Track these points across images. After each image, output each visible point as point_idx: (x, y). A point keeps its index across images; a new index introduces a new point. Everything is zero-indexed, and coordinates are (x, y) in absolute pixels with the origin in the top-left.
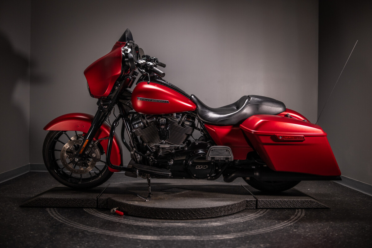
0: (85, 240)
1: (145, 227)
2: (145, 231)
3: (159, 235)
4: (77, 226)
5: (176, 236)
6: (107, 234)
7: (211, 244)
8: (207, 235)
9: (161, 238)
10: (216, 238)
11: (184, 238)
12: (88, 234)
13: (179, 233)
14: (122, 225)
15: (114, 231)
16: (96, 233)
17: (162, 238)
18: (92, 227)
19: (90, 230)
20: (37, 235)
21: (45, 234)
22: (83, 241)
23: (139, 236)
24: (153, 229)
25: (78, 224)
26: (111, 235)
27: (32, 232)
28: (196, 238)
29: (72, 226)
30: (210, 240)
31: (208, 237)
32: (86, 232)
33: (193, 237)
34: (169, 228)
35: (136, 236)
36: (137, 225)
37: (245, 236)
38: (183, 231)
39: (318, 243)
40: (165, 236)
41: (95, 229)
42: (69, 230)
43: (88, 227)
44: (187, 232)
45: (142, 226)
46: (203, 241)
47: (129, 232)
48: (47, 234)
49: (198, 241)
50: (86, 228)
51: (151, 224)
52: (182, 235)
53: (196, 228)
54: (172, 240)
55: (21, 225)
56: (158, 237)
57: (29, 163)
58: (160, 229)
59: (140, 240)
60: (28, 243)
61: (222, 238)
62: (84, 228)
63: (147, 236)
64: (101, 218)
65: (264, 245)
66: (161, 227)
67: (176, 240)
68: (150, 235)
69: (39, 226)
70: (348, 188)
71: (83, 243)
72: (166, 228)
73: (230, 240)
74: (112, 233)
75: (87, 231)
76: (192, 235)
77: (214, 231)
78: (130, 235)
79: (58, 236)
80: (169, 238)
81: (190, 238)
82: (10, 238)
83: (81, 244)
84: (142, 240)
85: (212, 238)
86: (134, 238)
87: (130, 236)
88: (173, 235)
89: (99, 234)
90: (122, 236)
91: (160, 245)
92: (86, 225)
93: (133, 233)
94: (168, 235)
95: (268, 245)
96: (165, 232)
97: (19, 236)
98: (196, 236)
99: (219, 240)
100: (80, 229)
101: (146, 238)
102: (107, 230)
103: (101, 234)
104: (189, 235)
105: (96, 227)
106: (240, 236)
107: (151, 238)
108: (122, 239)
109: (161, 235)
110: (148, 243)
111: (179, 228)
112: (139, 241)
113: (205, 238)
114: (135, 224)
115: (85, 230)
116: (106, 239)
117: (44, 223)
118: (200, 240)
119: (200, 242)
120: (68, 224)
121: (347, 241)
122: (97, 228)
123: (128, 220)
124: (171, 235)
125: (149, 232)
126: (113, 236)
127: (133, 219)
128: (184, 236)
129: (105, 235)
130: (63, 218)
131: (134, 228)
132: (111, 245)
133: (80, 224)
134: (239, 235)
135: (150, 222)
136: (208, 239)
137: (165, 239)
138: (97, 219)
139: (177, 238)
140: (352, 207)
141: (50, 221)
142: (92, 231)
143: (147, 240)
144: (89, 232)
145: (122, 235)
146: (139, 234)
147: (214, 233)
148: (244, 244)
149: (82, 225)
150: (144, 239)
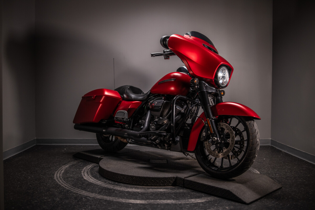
0: (88, 204)
1: (134, 192)
2: (135, 197)
3: (146, 200)
4: (80, 192)
5: (160, 200)
6: (105, 199)
7: (187, 206)
8: (183, 199)
9: (147, 202)
10: (191, 201)
11: (166, 202)
12: (90, 199)
13: (162, 198)
14: (116, 191)
15: (110, 196)
16: (96, 198)
17: (149, 202)
18: (92, 193)
19: (91, 195)
20: (50, 200)
21: (56, 199)
22: (87, 205)
23: (130, 200)
24: (141, 195)
25: (81, 190)
26: (108, 199)
27: (45, 198)
28: (175, 202)
29: (76, 192)
30: (186, 203)
31: (184, 201)
32: (88, 198)
33: (173, 201)
34: (153, 193)
35: (128, 200)
36: (128, 191)
37: (214, 200)
38: (165, 196)
39: (271, 205)
40: (150, 200)
41: (95, 195)
42: (74, 195)
43: (89, 193)
44: (168, 197)
45: (132, 192)
46: (180, 204)
47: (122, 197)
48: (58, 199)
49: (177, 204)
50: (88, 194)
51: (139, 190)
52: (164, 199)
53: (174, 193)
54: (156, 203)
55: (36, 192)
56: (145, 201)
57: (36, 138)
58: (146, 194)
59: (131, 203)
60: (44, 207)
61: (195, 202)
62: (86, 194)
63: (137, 201)
64: (99, 185)
65: (229, 208)
66: (147, 193)
67: (160, 203)
68: (139, 200)
69: (51, 193)
70: (296, 157)
71: (87, 207)
72: (151, 194)
73: (202, 203)
74: (108, 198)
75: (89, 196)
76: (172, 199)
77: (189, 196)
78: (123, 199)
79: (66, 201)
80: (154, 202)
81: (170, 202)
82: (29, 203)
83: (85, 208)
84: (133, 204)
85: (188, 202)
86: (126, 202)
87: (123, 201)
88: (157, 199)
89: (99, 199)
90: (117, 201)
91: (148, 208)
92: (87, 192)
93: (125, 198)
94: (153, 199)
95: (232, 207)
96: (150, 197)
97: (36, 201)
98: (175, 200)
99: (193, 203)
100: (83, 195)
101: (136, 202)
102: (104, 195)
103: (100, 199)
104: (170, 200)
105: (96, 192)
106: (210, 200)
107: (140, 202)
108: (117, 203)
109: (148, 199)
110: (138, 206)
111: (161, 194)
112: (131, 205)
113: (182, 201)
114: (126, 191)
115: (87, 195)
116: (104, 203)
117: (54, 190)
118: (178, 204)
119: (178, 205)
120: (73, 191)
121: (294, 203)
122: (97, 194)
123: (120, 187)
124: (156, 200)
125: (138, 197)
126: (110, 200)
127: (124, 186)
128: (166, 200)
129: (104, 200)
130: (68, 186)
131: (125, 193)
132: (109, 208)
133: (83, 191)
134: (208, 199)
135: (138, 188)
136: (185, 203)
137: (151, 202)
138: (95, 186)
139: (160, 202)
140: (299, 174)
141: (58, 188)
142: (93, 196)
143: (137, 204)
144: (91, 198)
145: (117, 199)
146: (131, 199)
147: (189, 198)
148: (213, 206)
149: (84, 191)
150: (134, 203)
